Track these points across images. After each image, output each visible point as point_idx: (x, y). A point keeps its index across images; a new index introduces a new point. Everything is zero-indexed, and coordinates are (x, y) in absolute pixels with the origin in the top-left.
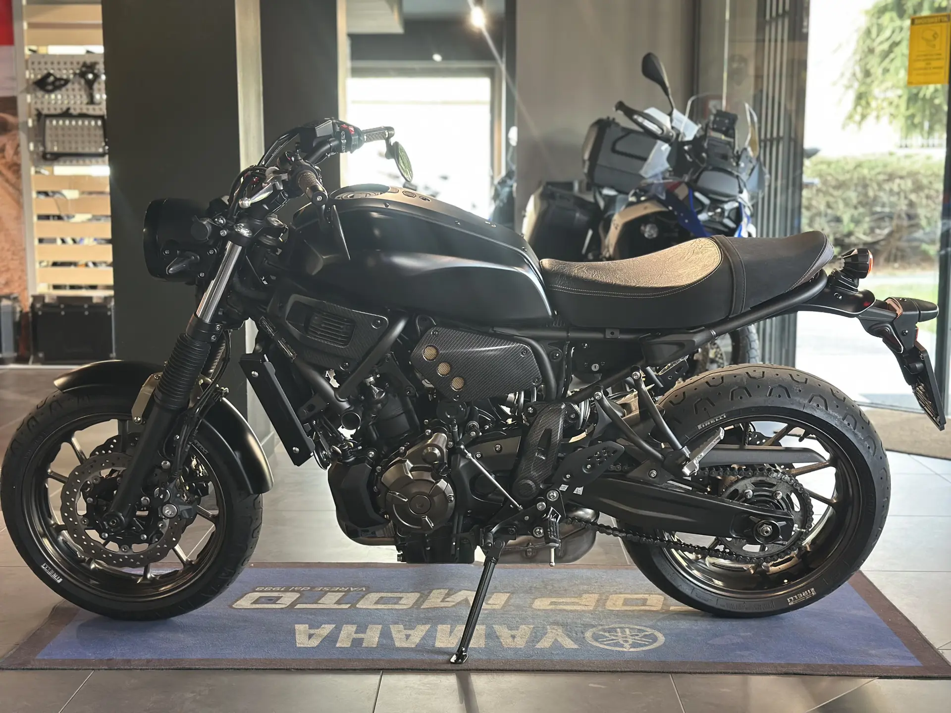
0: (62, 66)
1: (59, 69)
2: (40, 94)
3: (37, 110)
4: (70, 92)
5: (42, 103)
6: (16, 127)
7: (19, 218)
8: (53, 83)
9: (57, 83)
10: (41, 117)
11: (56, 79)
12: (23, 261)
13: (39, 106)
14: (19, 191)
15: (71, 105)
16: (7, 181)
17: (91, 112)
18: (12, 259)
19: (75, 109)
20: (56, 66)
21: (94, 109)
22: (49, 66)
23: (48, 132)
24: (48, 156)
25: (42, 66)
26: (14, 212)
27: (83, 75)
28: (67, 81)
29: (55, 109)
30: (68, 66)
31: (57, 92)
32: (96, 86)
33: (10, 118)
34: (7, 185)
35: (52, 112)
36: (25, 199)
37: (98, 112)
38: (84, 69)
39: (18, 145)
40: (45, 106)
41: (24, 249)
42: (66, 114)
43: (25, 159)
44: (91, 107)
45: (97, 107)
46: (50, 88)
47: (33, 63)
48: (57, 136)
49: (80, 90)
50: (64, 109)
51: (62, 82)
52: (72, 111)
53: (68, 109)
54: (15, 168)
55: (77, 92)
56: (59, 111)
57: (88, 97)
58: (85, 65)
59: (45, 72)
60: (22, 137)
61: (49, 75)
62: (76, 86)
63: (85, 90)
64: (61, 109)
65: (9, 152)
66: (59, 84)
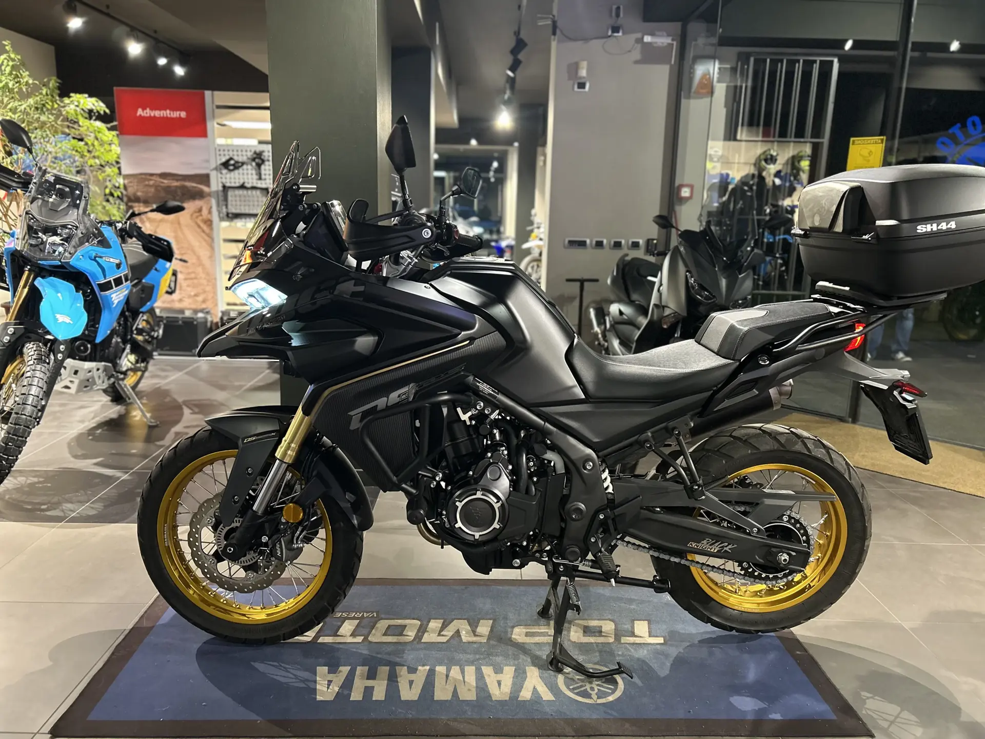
0: (240, 153)
1: (238, 155)
2: (224, 171)
3: (222, 183)
4: (245, 172)
5: (226, 178)
6: (209, 195)
7: (212, 257)
8: (233, 165)
9: (237, 165)
10: (225, 188)
11: (237, 162)
12: (214, 287)
13: (224, 180)
14: (212, 239)
15: (246, 181)
16: (203, 231)
17: (259, 185)
18: (208, 285)
19: (248, 183)
20: (235, 153)
21: (261, 184)
22: (231, 153)
23: (230, 198)
24: (230, 215)
25: (226, 153)
26: (208, 253)
27: (254, 160)
28: (243, 164)
29: (235, 183)
30: (244, 153)
31: (236, 172)
32: (263, 167)
33: (205, 189)
34: (203, 234)
35: (233, 185)
36: (216, 245)
37: (264, 186)
38: (255, 156)
39: (211, 208)
40: (228, 180)
41: (215, 279)
42: (242, 187)
43: (215, 217)
44: (259, 182)
45: (263, 182)
46: (231, 168)
47: (220, 150)
48: (236, 201)
49: (252, 170)
50: (242, 182)
51: (240, 164)
52: (247, 185)
53: (244, 183)
54: (209, 222)
55: (250, 172)
56: (237, 185)
57: (256, 174)
58: (255, 153)
59: (227, 157)
60: (213, 202)
61: (231, 159)
62: (249, 167)
63: (256, 170)
64: (239, 183)
65: (205, 212)
66: (237, 166)
